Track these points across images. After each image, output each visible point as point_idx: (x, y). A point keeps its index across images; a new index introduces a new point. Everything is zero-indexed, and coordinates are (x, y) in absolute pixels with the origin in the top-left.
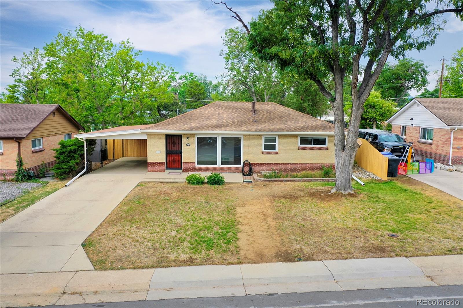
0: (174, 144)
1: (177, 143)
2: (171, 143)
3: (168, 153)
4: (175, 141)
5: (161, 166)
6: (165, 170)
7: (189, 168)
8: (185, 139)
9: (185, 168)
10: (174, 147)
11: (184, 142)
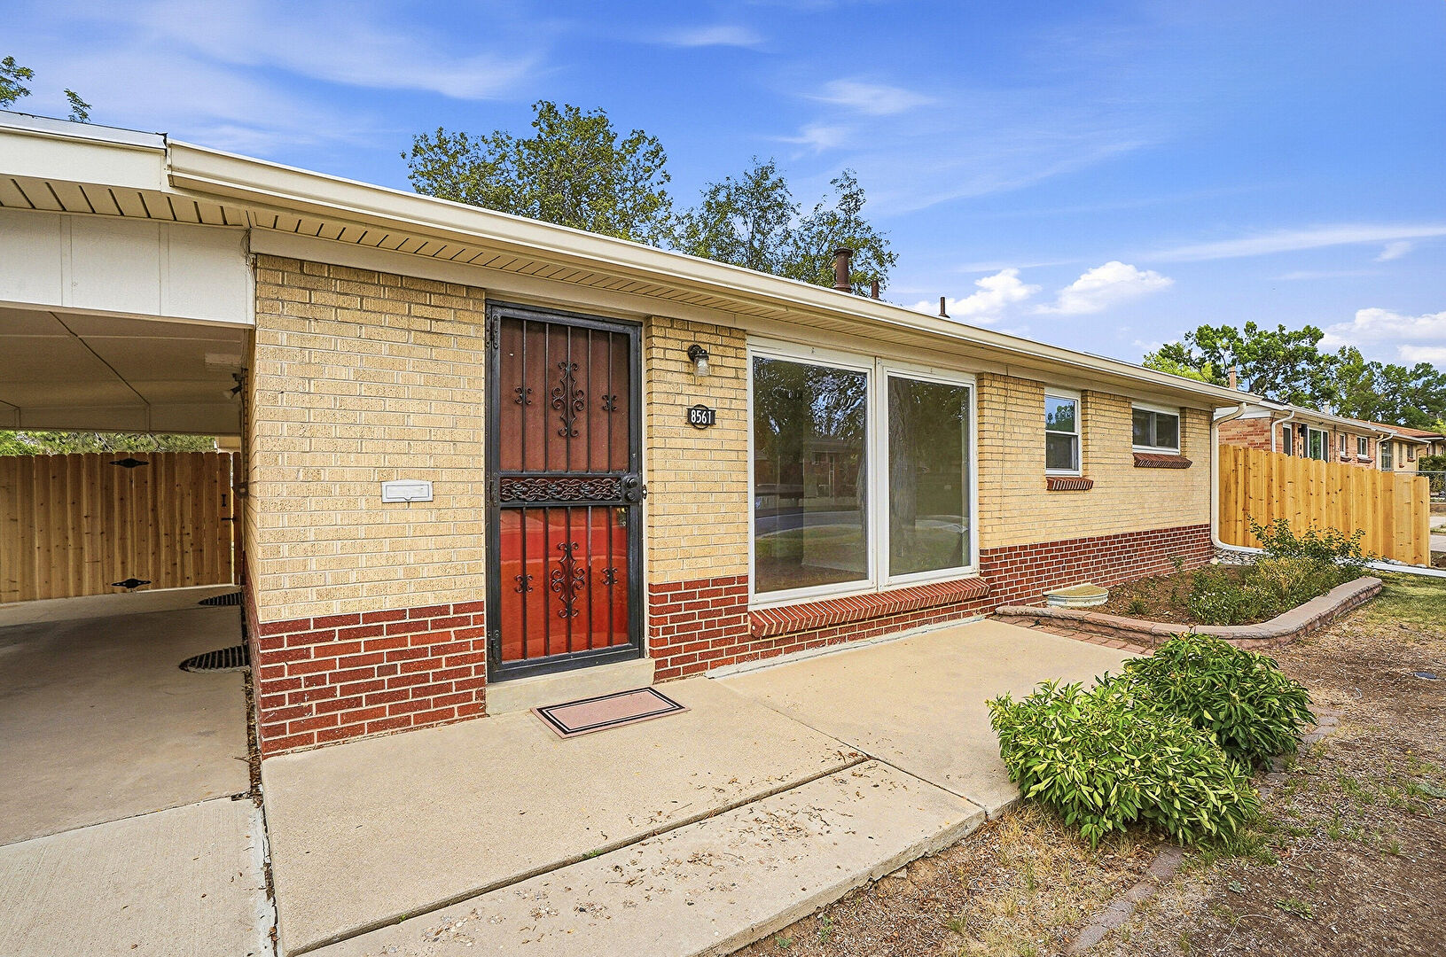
0: (567, 403)
1: (597, 403)
2: (536, 399)
3: (514, 499)
4: (580, 376)
5: (436, 650)
6: (481, 696)
7: (708, 635)
8: (672, 366)
9: (673, 641)
10: (570, 435)
11: (667, 388)
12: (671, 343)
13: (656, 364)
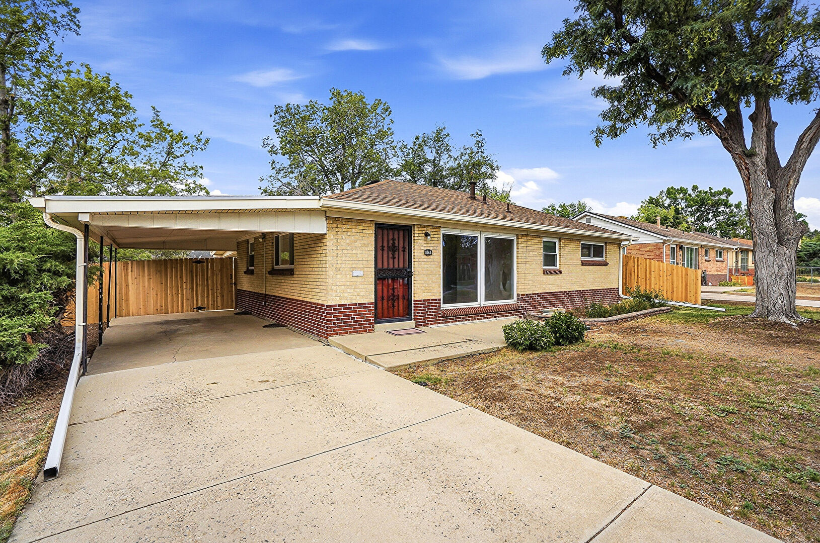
0: (393, 249)
1: (401, 249)
2: (386, 248)
3: (381, 276)
4: (396, 242)
5: (364, 314)
6: (373, 327)
7: (430, 315)
8: (420, 238)
9: (420, 316)
10: (394, 258)
11: (419, 245)
12: (420, 232)
13: (416, 238)
